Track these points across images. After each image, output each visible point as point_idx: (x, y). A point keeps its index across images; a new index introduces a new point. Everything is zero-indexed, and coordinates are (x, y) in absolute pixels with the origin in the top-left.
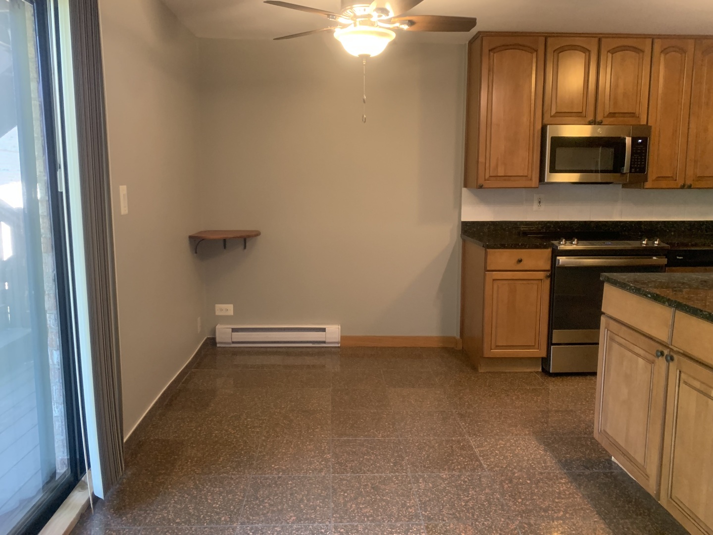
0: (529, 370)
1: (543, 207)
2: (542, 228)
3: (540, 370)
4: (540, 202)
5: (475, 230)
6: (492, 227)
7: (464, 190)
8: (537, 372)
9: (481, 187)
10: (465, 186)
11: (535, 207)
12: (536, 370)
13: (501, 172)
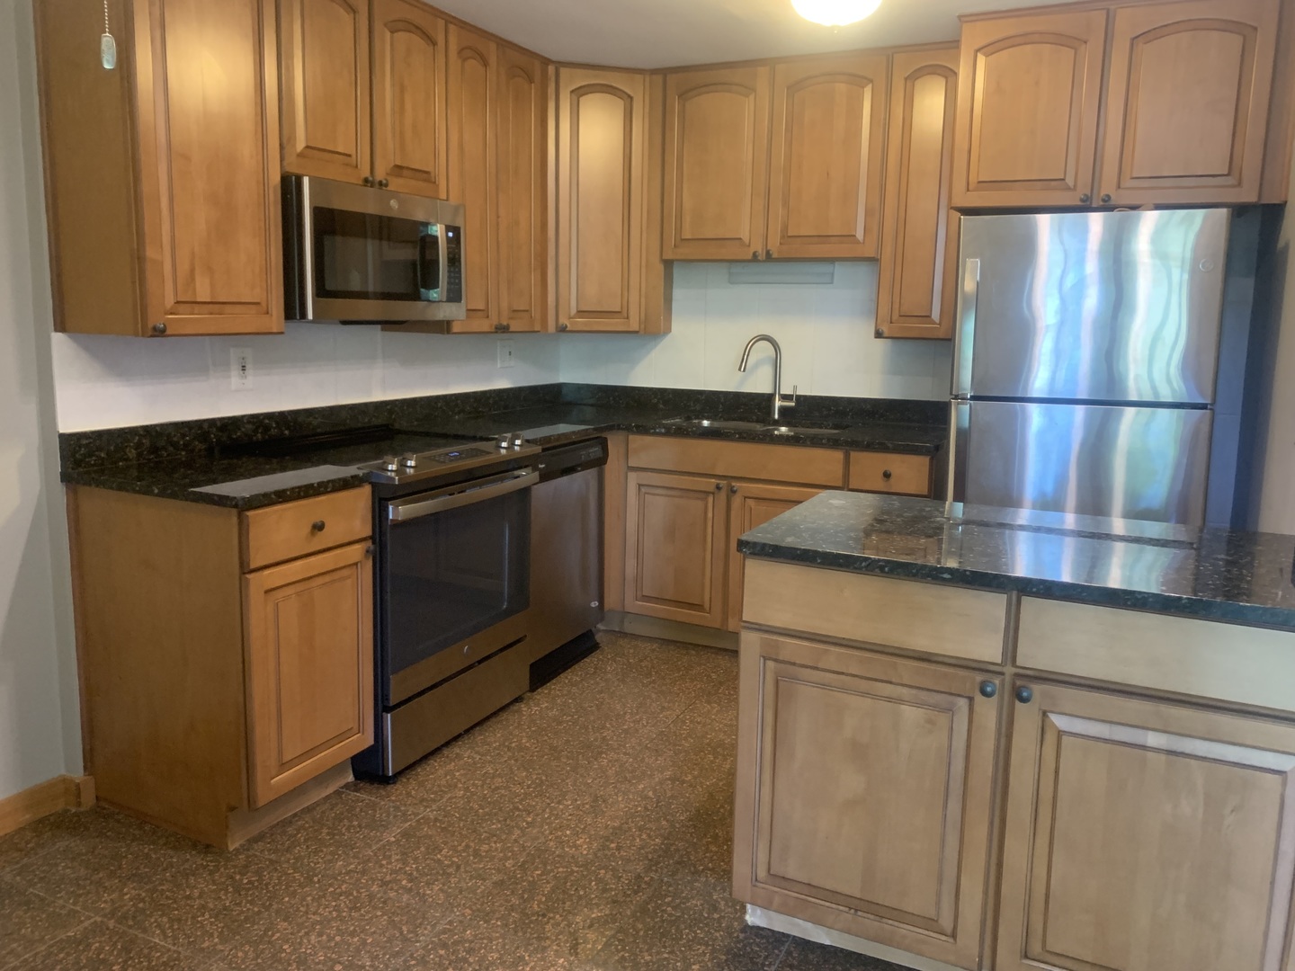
0: (330, 790)
1: (252, 379)
2: (255, 431)
3: (351, 778)
4: (244, 368)
5: (103, 455)
6: (146, 442)
7: (58, 339)
8: (347, 786)
9: (159, 332)
10: (61, 326)
11: (235, 380)
12: (342, 782)
13: (203, 293)
